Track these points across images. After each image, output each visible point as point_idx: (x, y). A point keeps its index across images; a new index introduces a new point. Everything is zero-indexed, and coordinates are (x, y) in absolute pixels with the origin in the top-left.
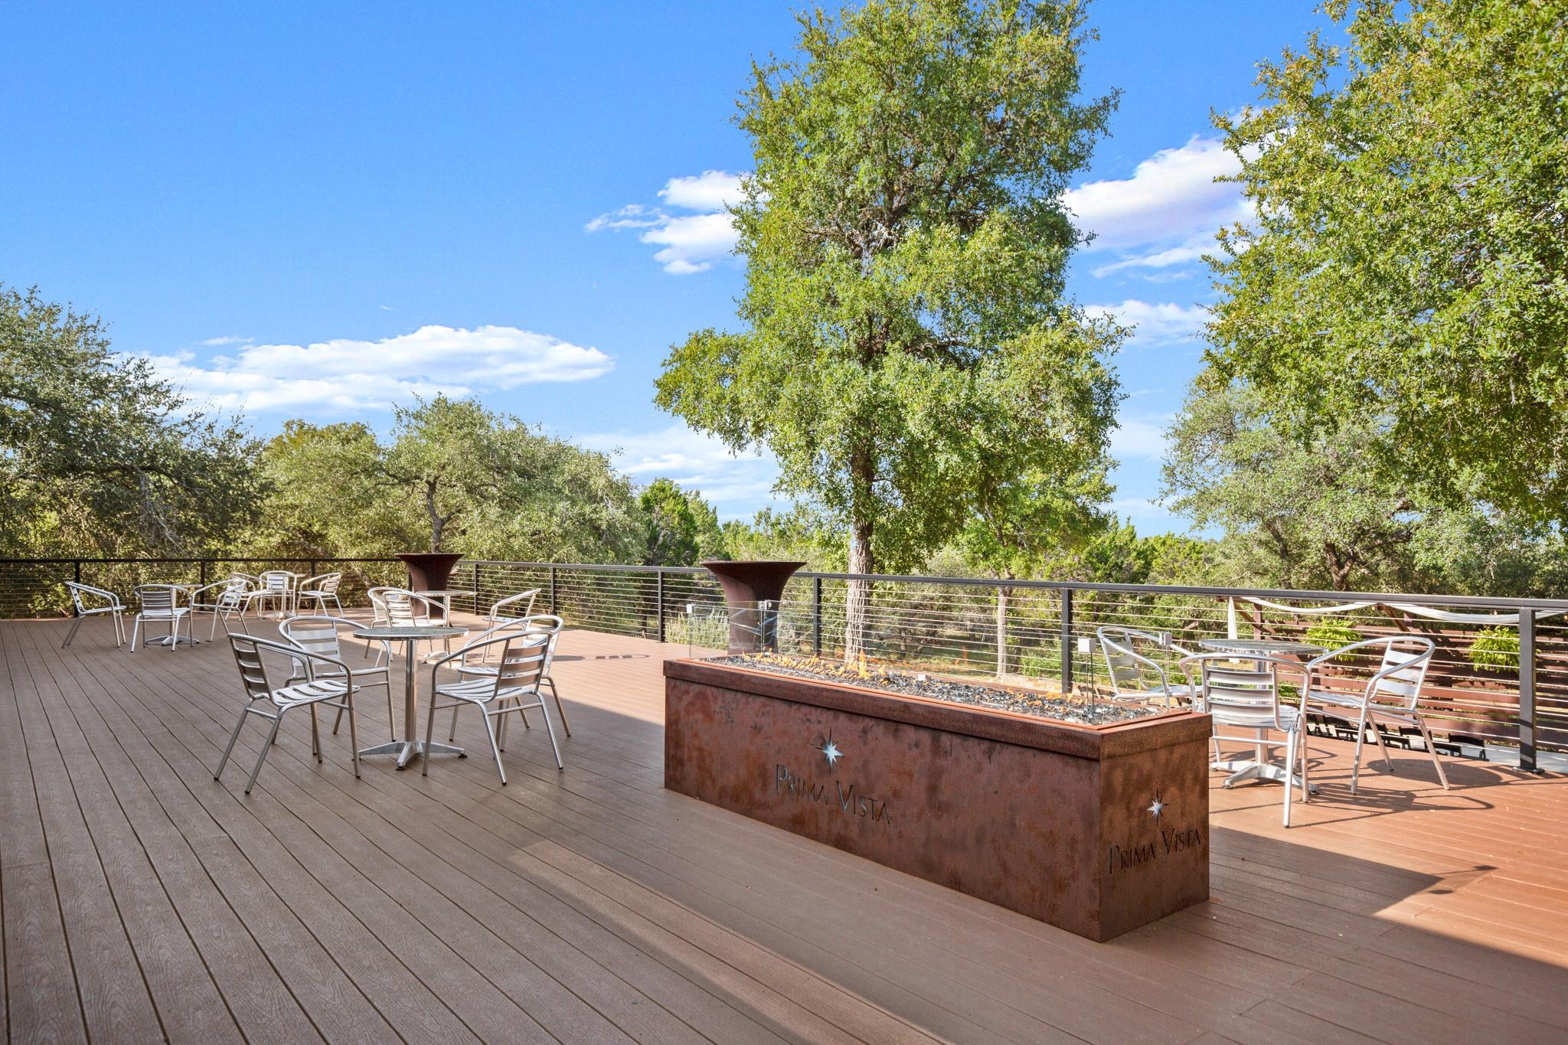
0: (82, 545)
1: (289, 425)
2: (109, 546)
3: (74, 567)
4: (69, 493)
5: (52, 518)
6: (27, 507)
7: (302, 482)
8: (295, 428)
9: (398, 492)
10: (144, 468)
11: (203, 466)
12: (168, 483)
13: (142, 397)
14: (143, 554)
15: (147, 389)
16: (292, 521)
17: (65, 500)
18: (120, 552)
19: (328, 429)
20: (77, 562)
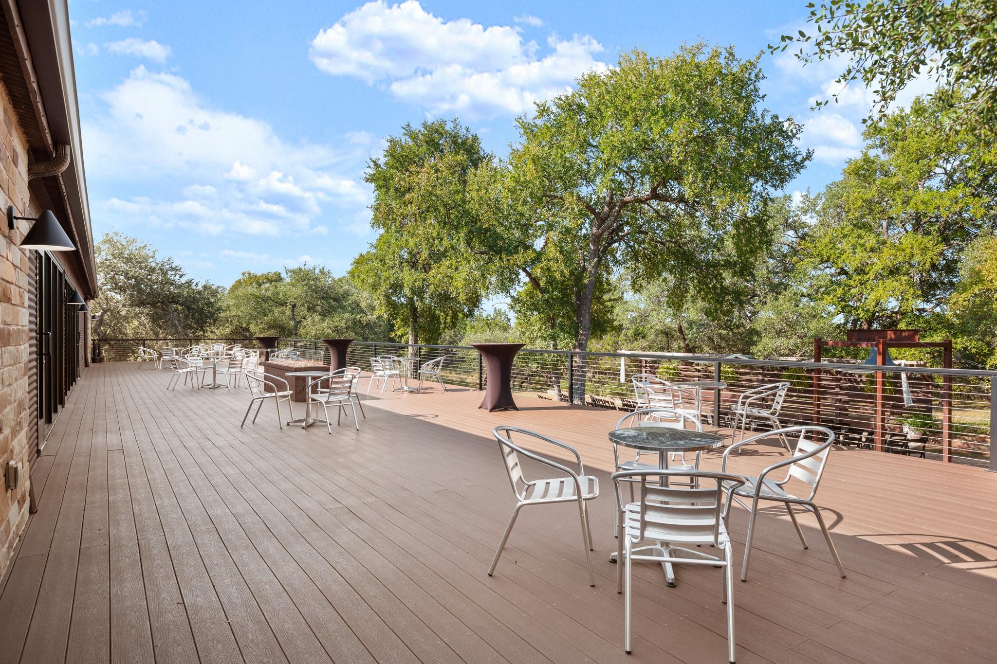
0: (147, 334)
1: (244, 274)
2: (157, 334)
3: (143, 342)
4: (142, 313)
5: (136, 323)
6: (126, 318)
7: (238, 306)
8: (247, 275)
9: (280, 309)
10: (170, 302)
11: (195, 300)
12: (180, 308)
13: (169, 272)
14: (170, 337)
15: (172, 269)
16: (235, 322)
17: (140, 315)
18: (161, 336)
19: (262, 275)
20: (144, 340)
